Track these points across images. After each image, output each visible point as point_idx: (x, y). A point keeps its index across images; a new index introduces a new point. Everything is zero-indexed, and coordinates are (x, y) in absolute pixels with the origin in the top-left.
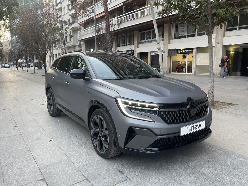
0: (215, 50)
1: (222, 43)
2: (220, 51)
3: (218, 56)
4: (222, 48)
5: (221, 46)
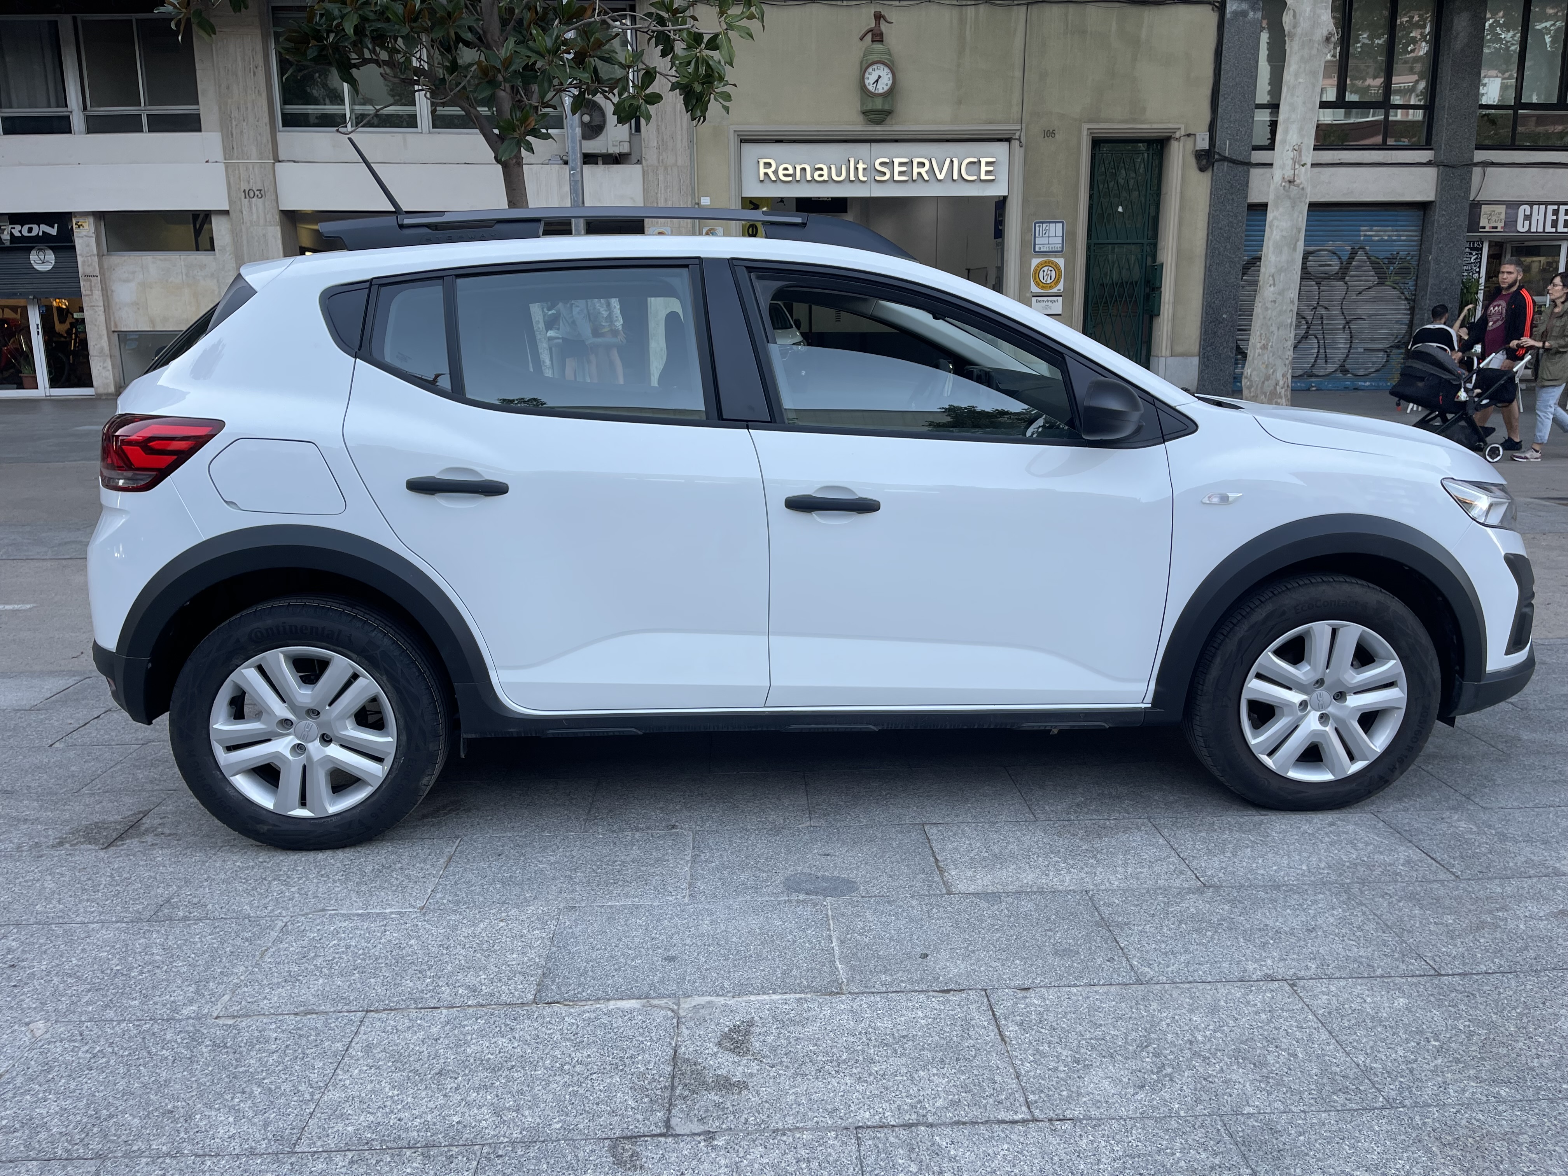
1: (270, 197)
2: (267, 242)
4: (279, 228)
5: (269, 217)
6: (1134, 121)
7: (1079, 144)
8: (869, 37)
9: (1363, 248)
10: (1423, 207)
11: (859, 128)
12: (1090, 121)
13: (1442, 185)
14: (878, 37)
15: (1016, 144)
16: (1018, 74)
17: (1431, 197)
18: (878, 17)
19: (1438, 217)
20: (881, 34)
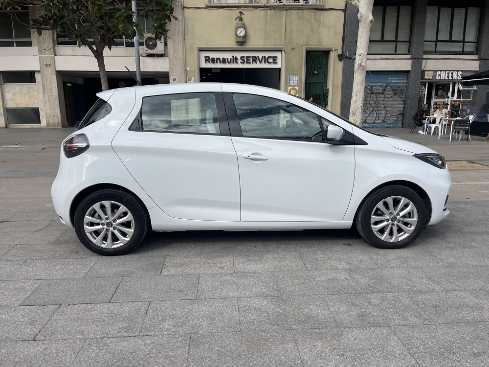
0: (42, 78)
1: (53, 66)
2: (52, 80)
3: (51, 90)
4: (55, 76)
5: (52, 72)
6: (319, 45)
7: (302, 52)
8: (238, 19)
9: (389, 85)
10: (407, 72)
11: (236, 47)
12: (305, 45)
13: (413, 65)
14: (241, 19)
15: (283, 52)
16: (284, 31)
17: (409, 69)
18: (241, 13)
19: (412, 75)
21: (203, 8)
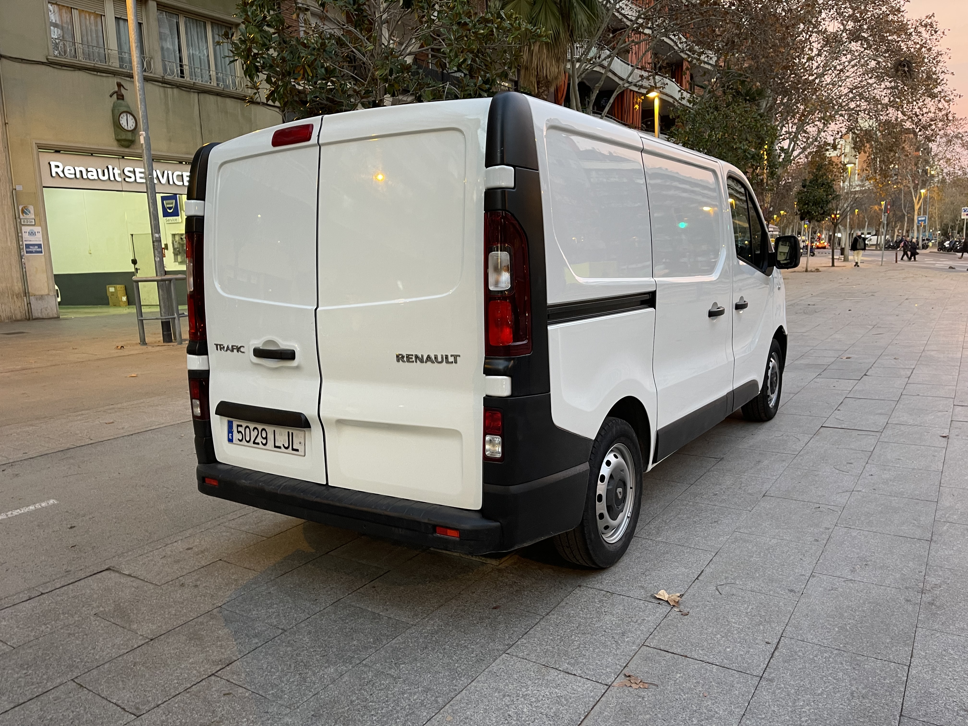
8: (115, 96)
11: (115, 149)
14: (121, 97)
18: (119, 85)
20: (123, 96)
21: (43, 63)
